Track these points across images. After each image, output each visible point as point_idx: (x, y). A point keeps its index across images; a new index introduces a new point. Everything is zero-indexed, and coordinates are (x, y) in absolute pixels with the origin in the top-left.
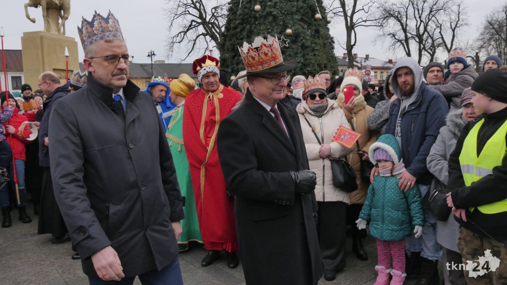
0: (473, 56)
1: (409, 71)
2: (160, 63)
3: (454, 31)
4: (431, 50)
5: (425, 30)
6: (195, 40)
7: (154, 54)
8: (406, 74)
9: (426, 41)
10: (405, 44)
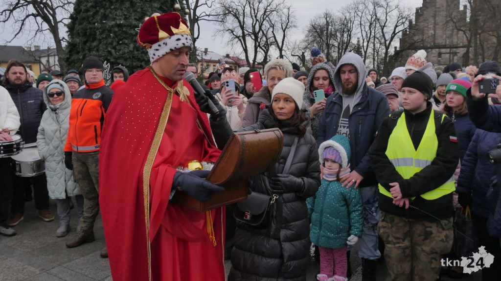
1: (354, 69)
3: (284, 31)
5: (260, 28)
6: (24, 21)
8: (350, 71)
9: (261, 39)
10: (242, 40)
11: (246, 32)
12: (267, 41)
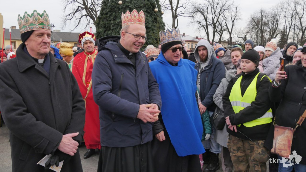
0: (243, 37)
1: (205, 48)
2: (57, 31)
3: (233, 22)
4: (220, 32)
5: (218, 20)
6: (80, 19)
7: (53, 26)
8: (203, 49)
9: (217, 27)
10: (206, 28)
11: (208, 23)
12: (221, 29)
